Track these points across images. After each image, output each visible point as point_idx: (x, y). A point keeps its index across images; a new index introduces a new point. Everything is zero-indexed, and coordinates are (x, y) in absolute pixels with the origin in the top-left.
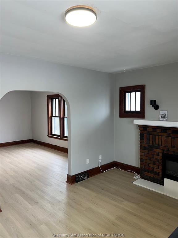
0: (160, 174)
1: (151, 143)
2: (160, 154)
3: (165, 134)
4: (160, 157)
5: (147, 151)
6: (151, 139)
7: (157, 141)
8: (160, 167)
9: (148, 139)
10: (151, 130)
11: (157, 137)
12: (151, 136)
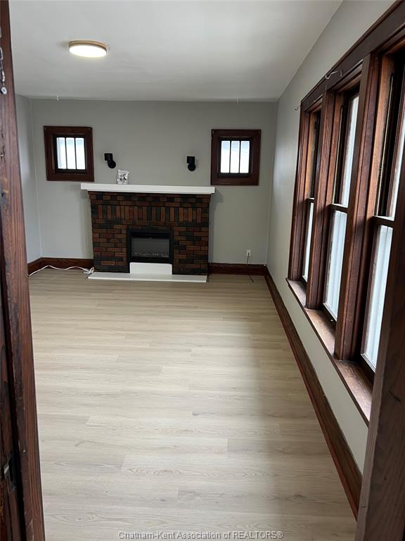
0: (125, 259)
1: (110, 217)
2: (124, 232)
3: (130, 203)
4: (123, 236)
5: (104, 231)
6: (109, 211)
7: (118, 214)
8: (124, 250)
9: (105, 212)
10: (108, 198)
11: (118, 208)
12: (109, 207)
